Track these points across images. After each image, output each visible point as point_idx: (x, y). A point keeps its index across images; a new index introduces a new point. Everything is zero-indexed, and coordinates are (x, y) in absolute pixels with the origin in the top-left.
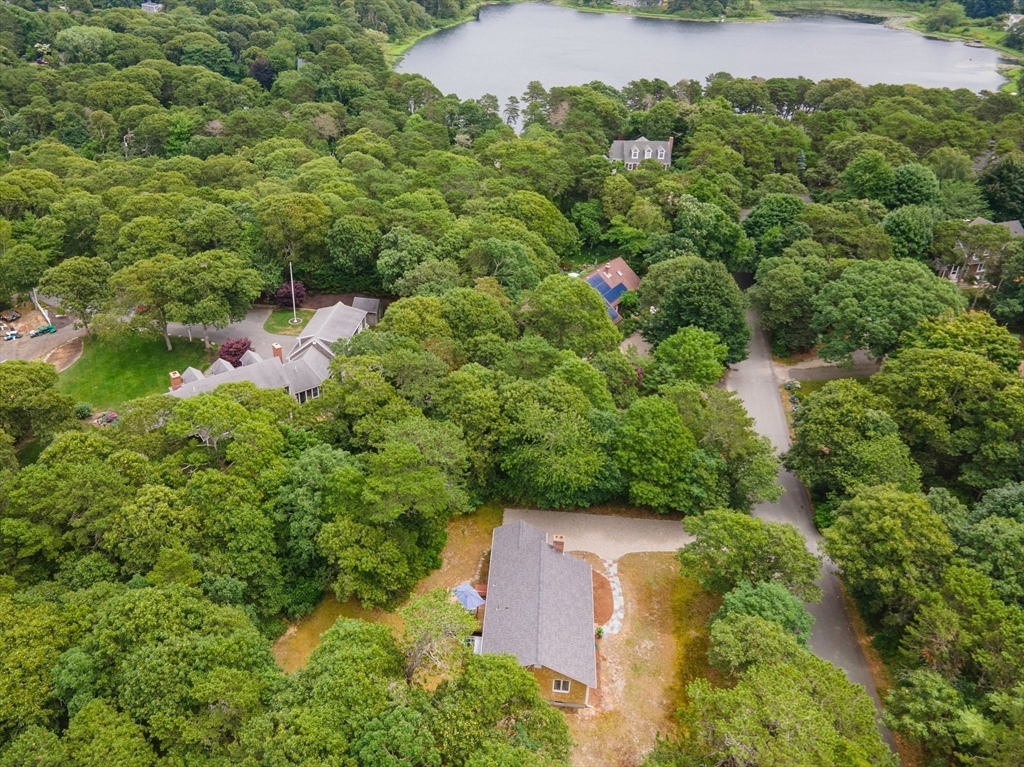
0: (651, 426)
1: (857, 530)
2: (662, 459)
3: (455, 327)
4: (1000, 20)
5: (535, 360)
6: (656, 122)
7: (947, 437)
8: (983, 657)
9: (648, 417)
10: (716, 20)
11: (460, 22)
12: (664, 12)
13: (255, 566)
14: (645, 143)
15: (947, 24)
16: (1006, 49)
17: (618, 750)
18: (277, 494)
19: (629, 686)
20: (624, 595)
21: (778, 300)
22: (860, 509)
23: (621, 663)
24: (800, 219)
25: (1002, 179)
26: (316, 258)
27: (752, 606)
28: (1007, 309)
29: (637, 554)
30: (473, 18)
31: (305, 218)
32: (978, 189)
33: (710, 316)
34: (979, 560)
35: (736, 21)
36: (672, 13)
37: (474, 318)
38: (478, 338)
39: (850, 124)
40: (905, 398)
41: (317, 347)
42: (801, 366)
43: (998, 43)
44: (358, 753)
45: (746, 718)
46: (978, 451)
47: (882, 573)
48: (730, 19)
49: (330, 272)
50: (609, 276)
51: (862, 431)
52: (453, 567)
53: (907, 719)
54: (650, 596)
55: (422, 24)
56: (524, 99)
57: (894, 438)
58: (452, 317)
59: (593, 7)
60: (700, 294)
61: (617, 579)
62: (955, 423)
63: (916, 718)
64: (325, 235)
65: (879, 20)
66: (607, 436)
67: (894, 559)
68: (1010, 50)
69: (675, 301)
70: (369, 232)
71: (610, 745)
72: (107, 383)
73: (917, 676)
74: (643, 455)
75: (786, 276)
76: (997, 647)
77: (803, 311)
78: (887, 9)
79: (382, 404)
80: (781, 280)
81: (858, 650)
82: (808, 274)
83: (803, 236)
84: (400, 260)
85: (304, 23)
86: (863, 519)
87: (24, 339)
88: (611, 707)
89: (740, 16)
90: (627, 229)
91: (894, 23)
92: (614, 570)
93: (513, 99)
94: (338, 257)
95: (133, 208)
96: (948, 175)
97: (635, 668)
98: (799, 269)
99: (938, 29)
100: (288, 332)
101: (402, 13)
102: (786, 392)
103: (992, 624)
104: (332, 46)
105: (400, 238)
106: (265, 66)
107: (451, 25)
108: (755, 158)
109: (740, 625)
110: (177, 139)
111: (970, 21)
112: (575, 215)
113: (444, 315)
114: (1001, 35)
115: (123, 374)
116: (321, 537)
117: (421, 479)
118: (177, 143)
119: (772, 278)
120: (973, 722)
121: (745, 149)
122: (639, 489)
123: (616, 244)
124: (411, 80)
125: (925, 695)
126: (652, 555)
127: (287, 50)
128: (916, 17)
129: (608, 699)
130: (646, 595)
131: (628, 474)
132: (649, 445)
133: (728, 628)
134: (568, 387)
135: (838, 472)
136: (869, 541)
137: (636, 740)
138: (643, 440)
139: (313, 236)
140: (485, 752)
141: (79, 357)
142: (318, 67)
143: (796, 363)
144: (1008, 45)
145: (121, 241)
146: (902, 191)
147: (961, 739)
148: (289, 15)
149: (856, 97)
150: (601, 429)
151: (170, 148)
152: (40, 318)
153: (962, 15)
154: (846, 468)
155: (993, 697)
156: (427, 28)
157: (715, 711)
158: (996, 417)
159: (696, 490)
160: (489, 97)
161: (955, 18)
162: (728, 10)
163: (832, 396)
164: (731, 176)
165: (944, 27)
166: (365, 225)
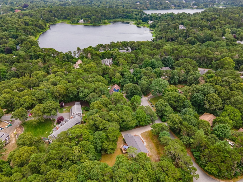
0: (141, 114)
1: (171, 121)
2: (143, 118)
3: (103, 105)
4: (147, 22)
5: (120, 108)
6: (108, 55)
7: (175, 104)
8: (190, 132)
9: (140, 113)
10: (100, 25)
11: (47, 30)
12: (89, 24)
13: (94, 154)
14: (107, 60)
15: (140, 24)
16: (150, 28)
17: (154, 160)
18: (93, 141)
19: (151, 151)
20: (144, 139)
21: (144, 87)
22: (171, 118)
23: (148, 149)
24: (142, 73)
25: (164, 60)
26: (65, 97)
27: (164, 135)
28: (172, 82)
29: (142, 133)
30: (49, 28)
31: (62, 90)
32: (162, 62)
33: (137, 93)
34: (186, 121)
35: (104, 25)
36: (91, 24)
37: (106, 103)
38: (108, 106)
39: (140, 53)
40: (168, 100)
41: (77, 114)
42: (149, 96)
43: (149, 27)
44: (131, 170)
45: (172, 148)
46: (178, 105)
47: (176, 126)
48: (103, 25)
49: (68, 99)
50: (116, 88)
51: (165, 106)
52: (119, 144)
53: (184, 142)
54: (147, 138)
55: (39, 32)
56: (77, 51)
57: (169, 106)
58: (103, 104)
59: (74, 24)
60: (134, 90)
61: (142, 137)
62: (175, 102)
63: (185, 142)
64: (66, 92)
65: (128, 23)
66: (135, 117)
67: (177, 123)
68: (151, 28)
69: (131, 92)
70: (75, 90)
71: (152, 159)
72: (35, 132)
73: (184, 137)
74: (141, 118)
75: (144, 83)
76: (191, 131)
77: (148, 88)
78: (129, 21)
79: (102, 122)
80: (143, 84)
81: (174, 136)
82: (147, 82)
83: (143, 76)
84: (84, 94)
85: (11, 35)
86: (172, 119)
87: (5, 129)
88: (150, 155)
89: (104, 24)
90: (116, 79)
91: (131, 23)
92: (141, 136)
93: (74, 51)
94: (70, 96)
95: (21, 95)
96: (157, 60)
97: (150, 149)
98: (145, 82)
99: (139, 25)
100: (65, 112)
101: (33, 29)
102: (149, 101)
103: (190, 128)
104: (25, 42)
105: (83, 90)
106: (9, 48)
107: (45, 31)
108: (128, 61)
109: (164, 138)
110: (3, 73)
111: (143, 23)
112: (105, 77)
113: (101, 104)
114: (149, 25)
115: (37, 129)
116: (103, 146)
117: (116, 132)
118: (4, 74)
119: (142, 84)
120: (192, 140)
121: (127, 60)
122: (141, 123)
123: (114, 82)
124: (51, 50)
125: (185, 139)
126: (144, 132)
127: (13, 44)
128: (134, 22)
129: (149, 154)
130: (146, 138)
131: (139, 122)
132: (141, 117)
133: (163, 139)
134: (127, 111)
135: (164, 113)
136: (173, 122)
137: (155, 158)
138: (140, 116)
139: (64, 93)
140: (146, 164)
141: (24, 129)
142: (25, 48)
143: (148, 96)
144: (150, 27)
145: (22, 103)
146: (152, 64)
147: (191, 142)
148: (6, 34)
149: (136, 45)
150: (134, 116)
151: (2, 75)
152: (5, 123)
153: (142, 22)
154: (165, 112)
155: (192, 136)
156: (40, 32)
157: (168, 149)
158: (180, 100)
159: (148, 121)
160: (70, 52)
161: (141, 22)
162: (102, 23)
163: (160, 102)
164: (127, 66)
165: (139, 24)
166: (74, 89)
